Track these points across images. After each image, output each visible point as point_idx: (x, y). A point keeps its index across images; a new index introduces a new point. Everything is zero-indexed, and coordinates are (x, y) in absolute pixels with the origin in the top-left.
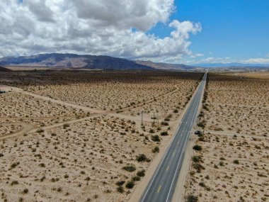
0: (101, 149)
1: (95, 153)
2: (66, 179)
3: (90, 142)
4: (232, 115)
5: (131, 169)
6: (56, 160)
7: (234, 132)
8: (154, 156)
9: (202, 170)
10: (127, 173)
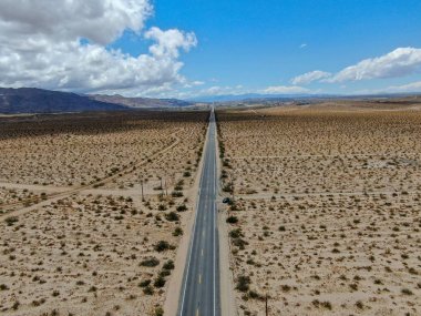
0: (93, 246)
1: (86, 253)
2: (57, 298)
3: (70, 239)
4: (262, 171)
5: (153, 263)
6: (22, 275)
7: (271, 193)
8: (178, 241)
9: (245, 246)
10: (149, 270)
